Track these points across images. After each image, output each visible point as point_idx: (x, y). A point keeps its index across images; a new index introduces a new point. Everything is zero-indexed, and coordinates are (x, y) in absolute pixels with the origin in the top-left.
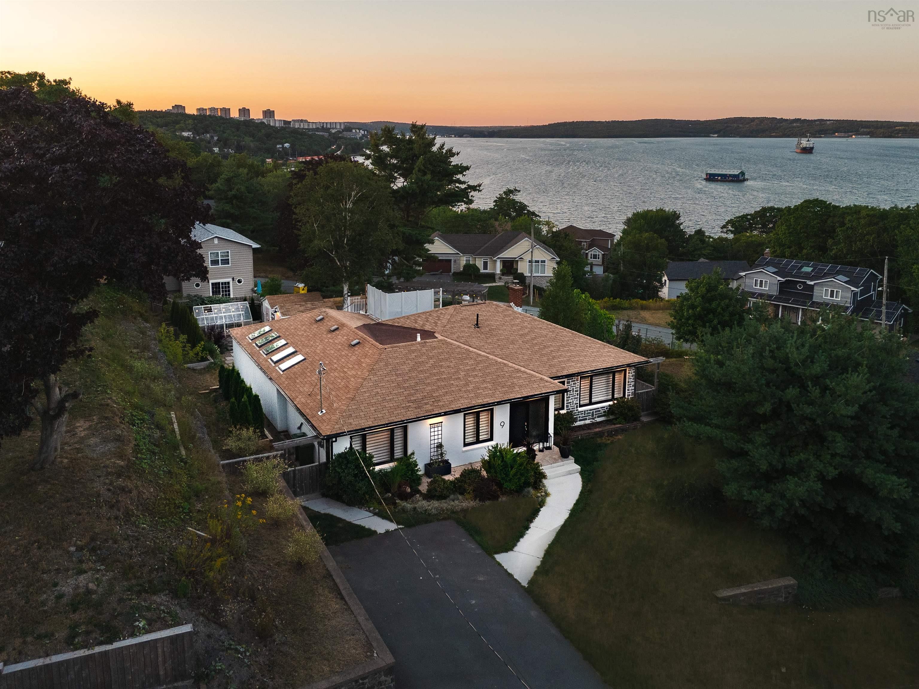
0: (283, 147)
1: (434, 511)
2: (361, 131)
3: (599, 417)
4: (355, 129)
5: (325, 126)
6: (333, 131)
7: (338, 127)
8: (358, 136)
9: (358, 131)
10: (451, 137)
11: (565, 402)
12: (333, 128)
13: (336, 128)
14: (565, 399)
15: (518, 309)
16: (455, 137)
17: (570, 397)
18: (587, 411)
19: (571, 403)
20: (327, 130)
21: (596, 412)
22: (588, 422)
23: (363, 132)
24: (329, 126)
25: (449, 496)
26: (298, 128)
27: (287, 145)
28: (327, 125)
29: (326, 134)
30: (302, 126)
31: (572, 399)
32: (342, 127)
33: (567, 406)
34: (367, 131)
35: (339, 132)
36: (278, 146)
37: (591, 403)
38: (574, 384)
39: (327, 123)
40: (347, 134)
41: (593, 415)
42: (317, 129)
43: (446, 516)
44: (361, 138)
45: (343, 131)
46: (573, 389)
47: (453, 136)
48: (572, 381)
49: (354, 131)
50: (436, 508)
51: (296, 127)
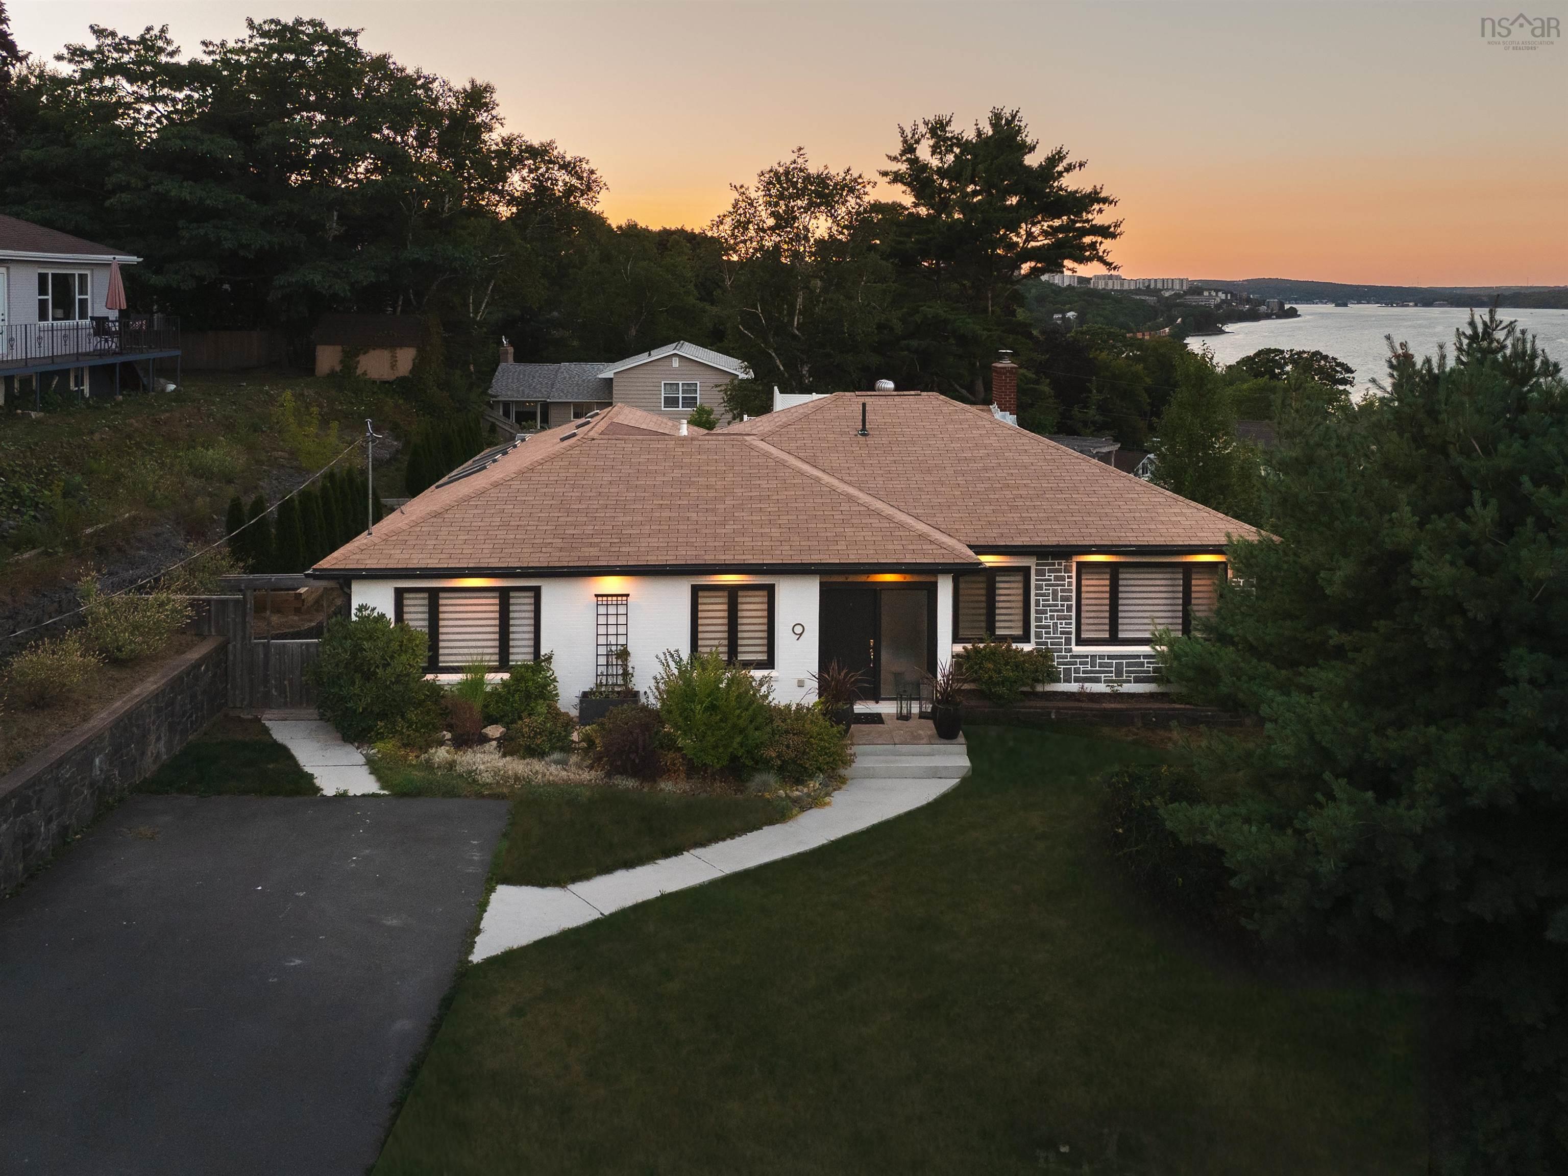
0: (1063, 318)
1: (487, 778)
2: (1220, 294)
3: (1137, 680)
4: (1209, 290)
5: (1152, 286)
6: (1167, 294)
7: (1177, 287)
8: (1212, 302)
9: (1214, 294)
10: (1407, 306)
11: (1033, 624)
12: (1167, 290)
13: (1172, 289)
14: (1033, 615)
15: (1004, 417)
16: (1416, 305)
17: (1045, 612)
18: (1102, 657)
19: (1049, 627)
20: (1156, 292)
21: (1128, 665)
22: (1100, 688)
23: (1223, 296)
24: (1159, 286)
25: (548, 754)
26: (1104, 289)
27: (1071, 314)
28: (1156, 285)
29: (1151, 300)
30: (1110, 287)
31: (1052, 617)
32: (1184, 288)
33: (1038, 635)
34: (1232, 293)
35: (1177, 295)
36: (1056, 316)
37: (1114, 640)
38: (1056, 578)
39: (1156, 280)
40: (1192, 300)
41: (1119, 673)
42: (1138, 291)
43: (505, 790)
44: (1218, 306)
45: (1186, 293)
46: (1055, 593)
47: (1411, 304)
48: (1050, 571)
49: (1206, 293)
50: (496, 772)
51: (1100, 287)
